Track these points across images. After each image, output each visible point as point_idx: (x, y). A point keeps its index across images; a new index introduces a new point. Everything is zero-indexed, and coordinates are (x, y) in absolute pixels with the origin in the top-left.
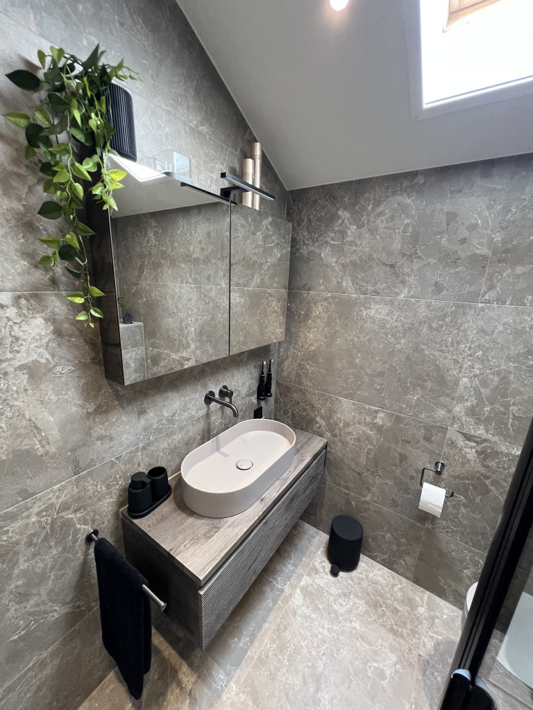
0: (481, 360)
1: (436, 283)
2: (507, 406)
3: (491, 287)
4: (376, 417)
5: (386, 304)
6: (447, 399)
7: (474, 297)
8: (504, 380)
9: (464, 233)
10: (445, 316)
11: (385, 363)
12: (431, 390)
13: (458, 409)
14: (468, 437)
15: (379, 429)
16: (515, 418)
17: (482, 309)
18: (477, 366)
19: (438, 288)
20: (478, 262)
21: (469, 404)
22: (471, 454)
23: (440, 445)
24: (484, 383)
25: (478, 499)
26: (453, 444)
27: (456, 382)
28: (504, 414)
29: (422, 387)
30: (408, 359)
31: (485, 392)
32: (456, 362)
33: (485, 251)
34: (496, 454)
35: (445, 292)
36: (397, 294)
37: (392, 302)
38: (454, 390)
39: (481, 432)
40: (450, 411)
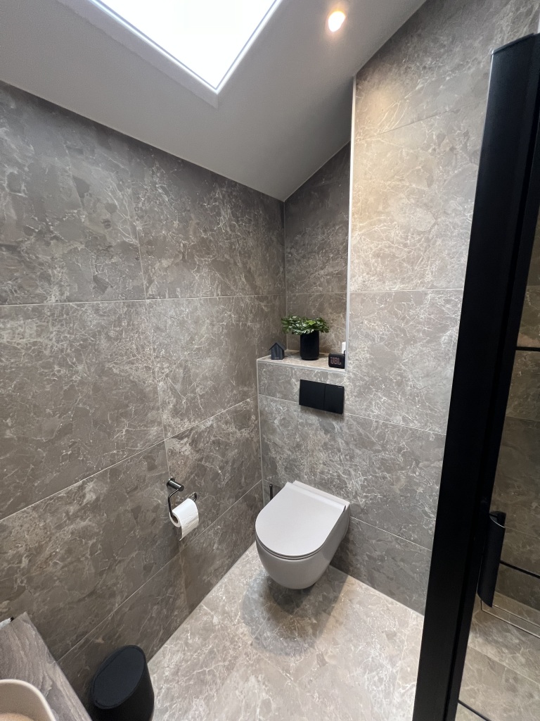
0: (166, 358)
3: (150, 282)
6: (154, 412)
7: (139, 292)
8: (187, 370)
9: (104, 214)
12: (136, 413)
13: (165, 416)
14: (180, 437)
16: (202, 396)
17: (151, 306)
18: (166, 365)
19: (100, 286)
21: (171, 406)
22: (187, 449)
23: (164, 464)
24: (175, 379)
26: (173, 453)
27: (155, 391)
29: (125, 415)
31: (178, 387)
32: (148, 368)
33: (132, 240)
35: (109, 289)
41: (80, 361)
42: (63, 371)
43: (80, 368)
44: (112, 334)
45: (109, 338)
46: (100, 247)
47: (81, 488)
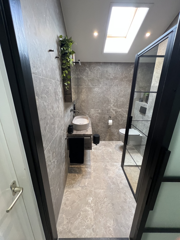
0: (114, 96)
1: (106, 83)
2: (118, 103)
3: (114, 84)
4: (98, 111)
5: (98, 88)
6: (110, 104)
7: (112, 85)
8: (117, 99)
9: (109, 74)
10: (108, 89)
11: (99, 100)
12: (107, 103)
13: (112, 105)
14: (113, 110)
15: (99, 113)
16: (119, 105)
17: (113, 87)
18: (113, 97)
19: (106, 84)
20: (111, 79)
21: (113, 104)
22: (114, 113)
23: (110, 113)
24: (114, 100)
25: (116, 120)
26: (112, 112)
27: (111, 100)
28: (118, 104)
29: (106, 103)
30: (103, 98)
31: (115, 101)
32: (110, 97)
33: (112, 78)
34: (117, 111)
35: (107, 85)
36: (100, 86)
37: (99, 87)
38: (110, 102)
39: (115, 108)
40: (110, 106)
41: (102, 94)
42: (100, 95)
43: (102, 95)
44: (106, 91)
45: (106, 92)
46: (107, 79)
47: (98, 110)
